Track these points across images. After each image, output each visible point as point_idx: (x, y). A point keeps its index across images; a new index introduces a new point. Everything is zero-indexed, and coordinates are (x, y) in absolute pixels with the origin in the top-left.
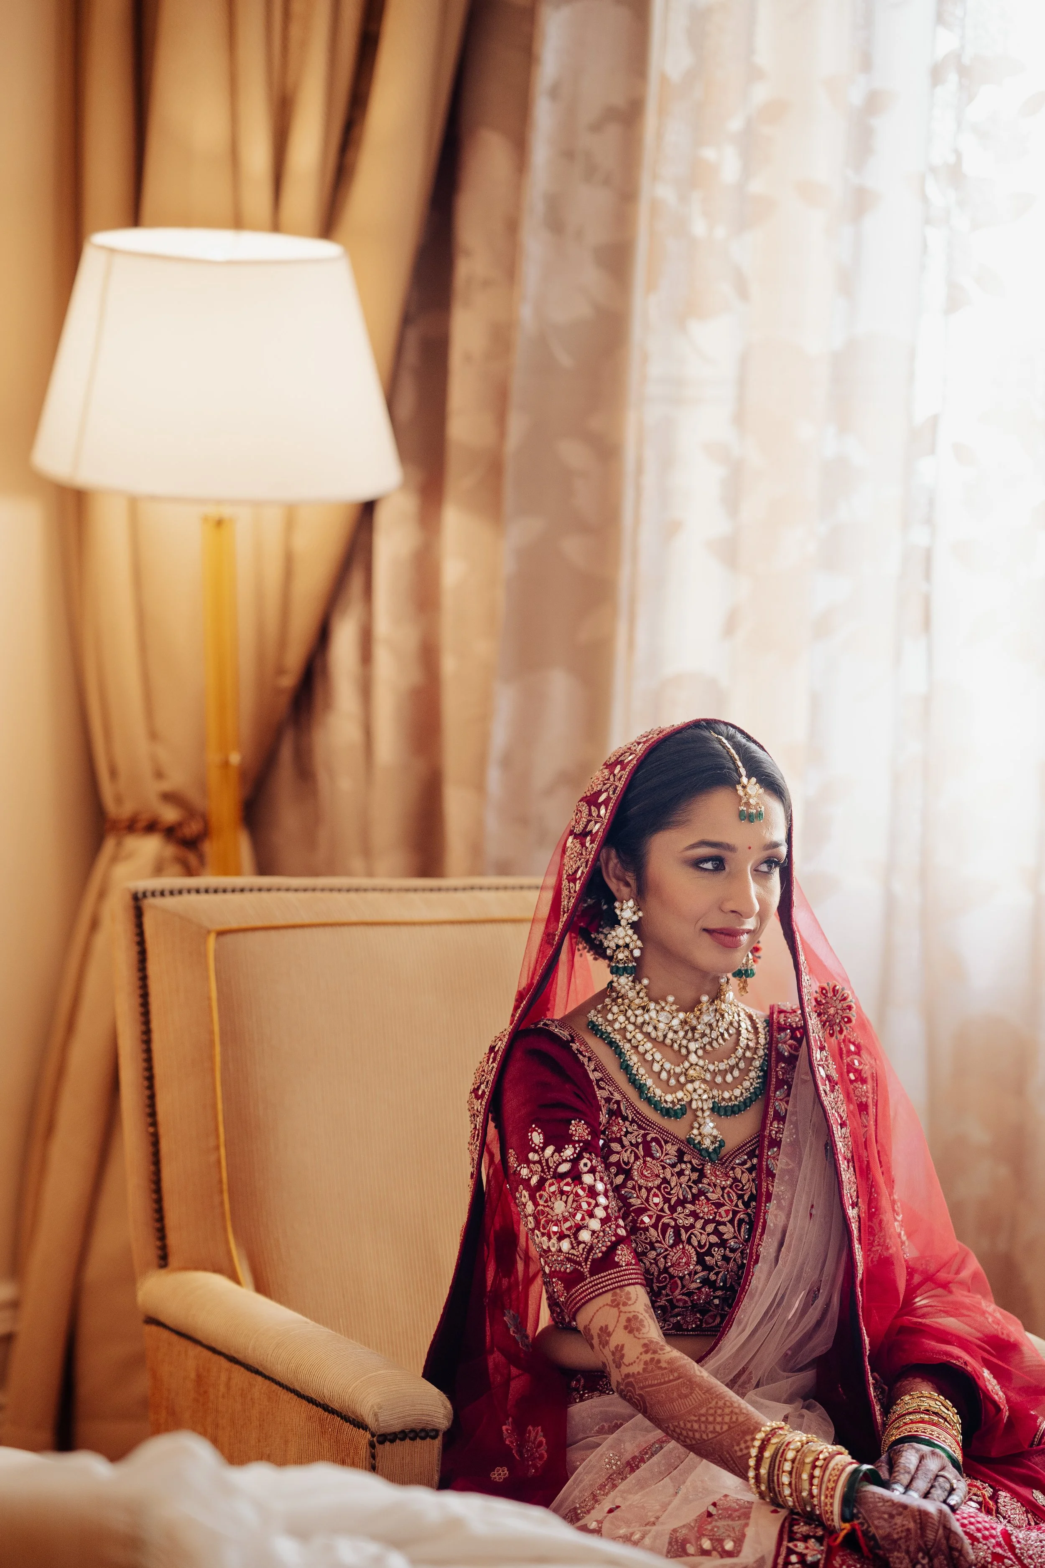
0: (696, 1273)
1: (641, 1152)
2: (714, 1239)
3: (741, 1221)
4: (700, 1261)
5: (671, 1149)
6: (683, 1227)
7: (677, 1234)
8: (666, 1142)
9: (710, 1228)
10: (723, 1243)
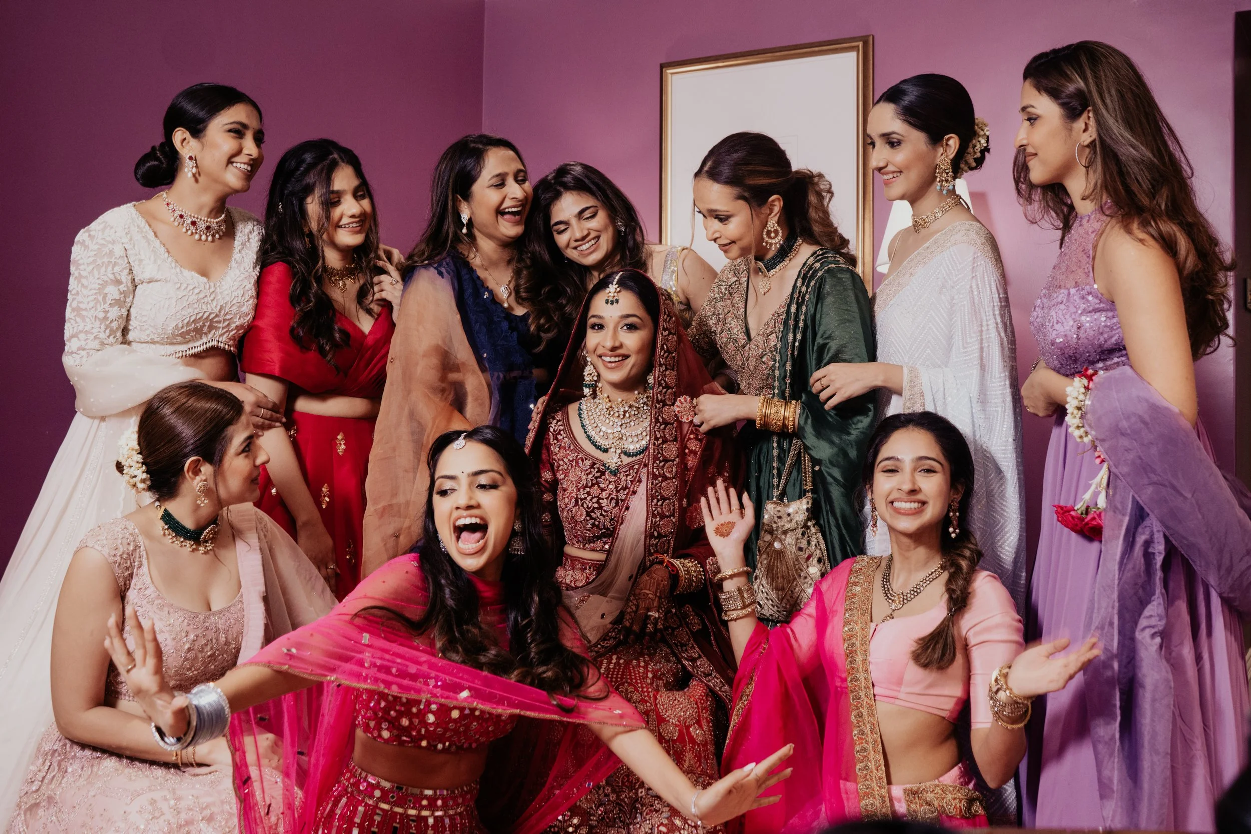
0: (587, 521)
1: (574, 464)
2: (596, 505)
3: (612, 499)
4: (588, 514)
5: (588, 463)
6: (581, 499)
7: (577, 501)
8: (586, 459)
9: (595, 500)
10: (600, 508)
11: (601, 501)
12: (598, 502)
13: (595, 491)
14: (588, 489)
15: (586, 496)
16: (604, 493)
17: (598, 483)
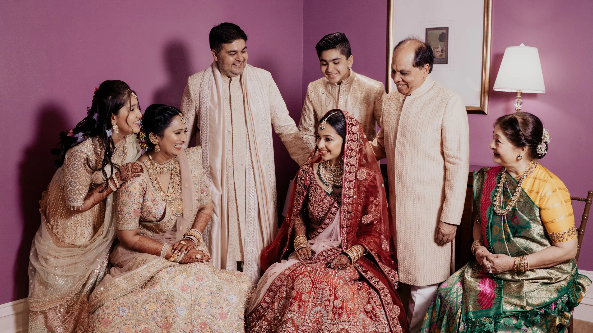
11: (323, 208)
12: (322, 209)
13: (321, 204)
14: (318, 203)
15: (317, 205)
16: (325, 205)
17: (323, 201)
